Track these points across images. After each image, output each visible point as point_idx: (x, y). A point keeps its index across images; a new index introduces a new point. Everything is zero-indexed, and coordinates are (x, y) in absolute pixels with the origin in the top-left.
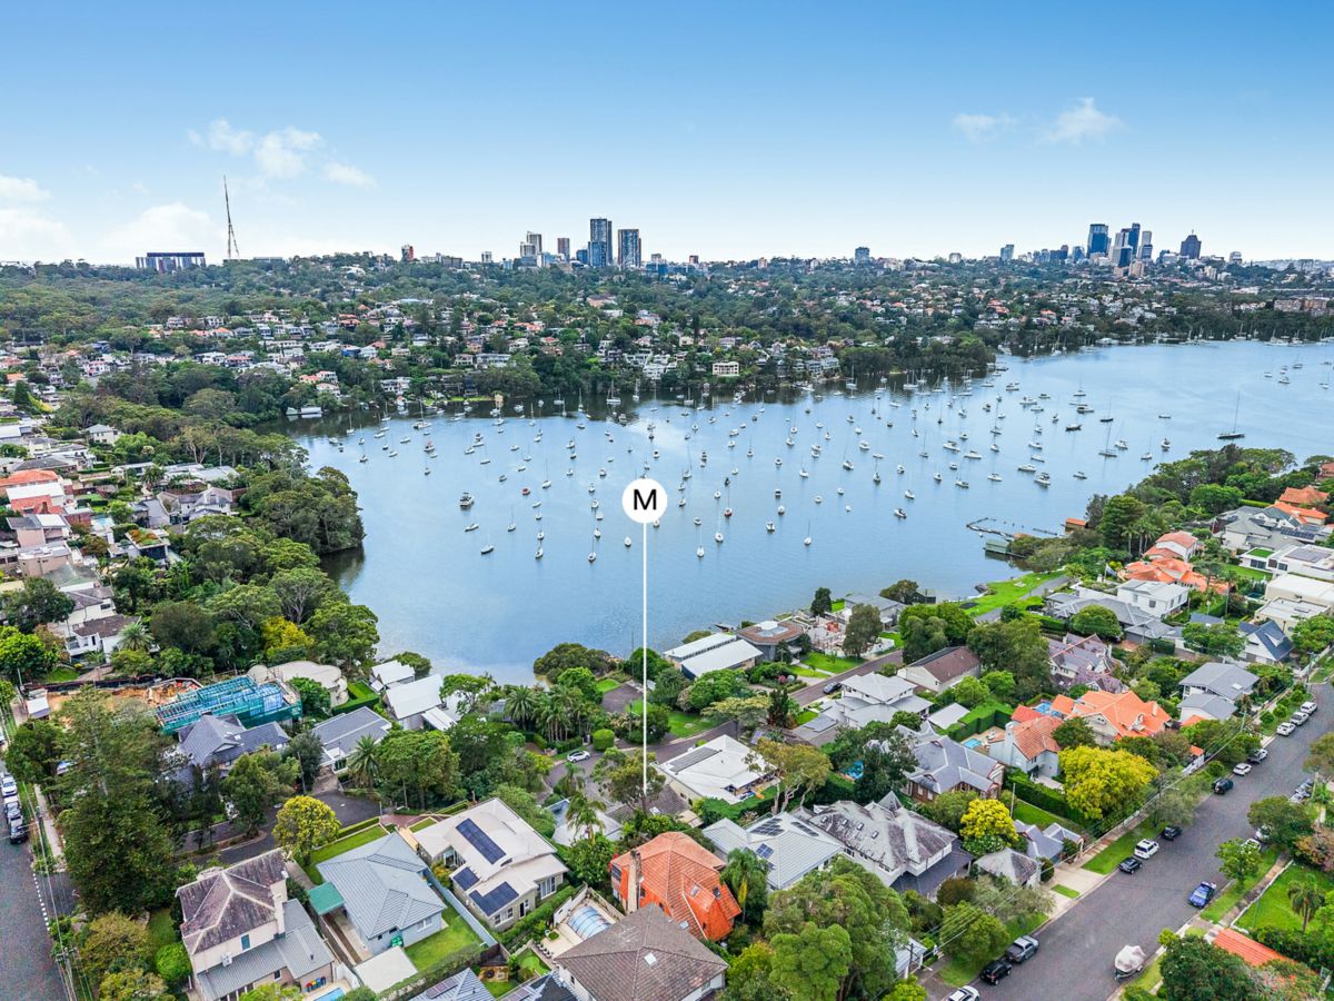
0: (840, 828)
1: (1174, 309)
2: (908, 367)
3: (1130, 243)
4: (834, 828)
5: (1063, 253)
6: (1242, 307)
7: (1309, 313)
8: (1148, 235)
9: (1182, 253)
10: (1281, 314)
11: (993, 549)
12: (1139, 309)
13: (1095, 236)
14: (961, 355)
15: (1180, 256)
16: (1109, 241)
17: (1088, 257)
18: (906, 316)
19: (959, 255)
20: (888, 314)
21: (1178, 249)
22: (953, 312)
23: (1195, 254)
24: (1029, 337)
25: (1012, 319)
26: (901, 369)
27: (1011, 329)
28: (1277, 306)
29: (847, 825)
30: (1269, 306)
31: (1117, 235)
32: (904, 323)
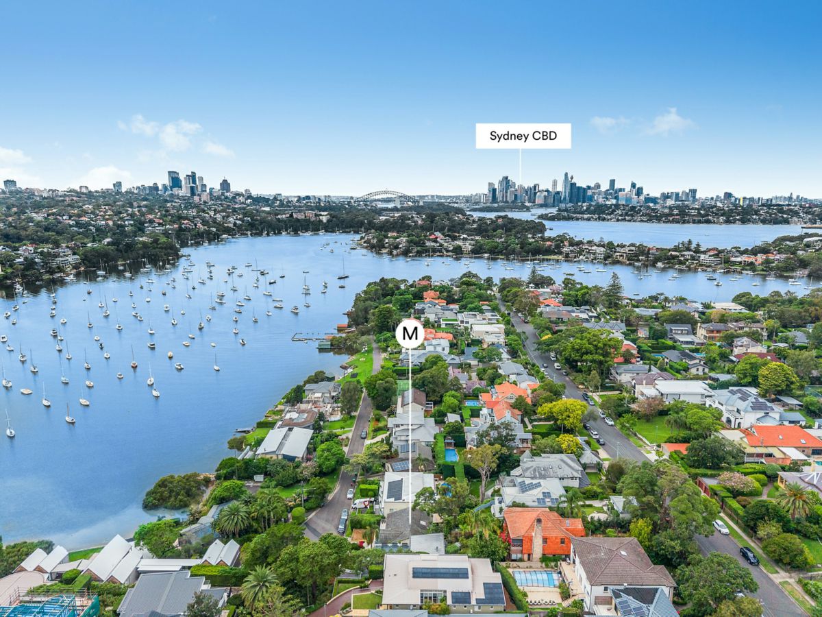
0: (543, 472)
1: (249, 218)
2: (130, 259)
3: (193, 183)
4: (540, 474)
5: (155, 188)
6: (279, 217)
7: (309, 219)
8: (201, 179)
9: (221, 189)
10: (298, 220)
11: (322, 347)
12: (231, 219)
13: (172, 178)
14: (161, 248)
15: (221, 191)
16: (181, 181)
17: (172, 190)
18: (94, 226)
19: (86, 187)
20: (78, 224)
21: (219, 187)
22: (126, 223)
23: (228, 190)
24: (183, 236)
25: (168, 226)
26: (125, 260)
27: (170, 232)
28: (295, 216)
29: (545, 470)
30: (291, 216)
31: (185, 179)
32: (94, 231)
